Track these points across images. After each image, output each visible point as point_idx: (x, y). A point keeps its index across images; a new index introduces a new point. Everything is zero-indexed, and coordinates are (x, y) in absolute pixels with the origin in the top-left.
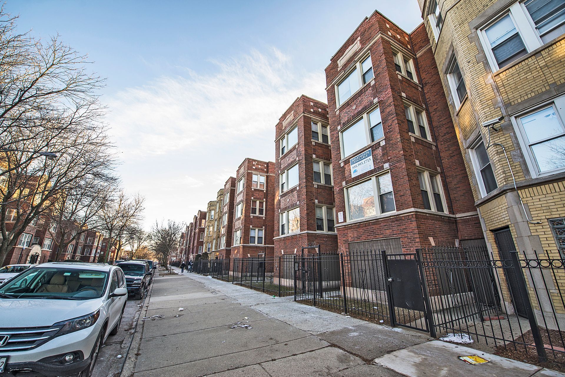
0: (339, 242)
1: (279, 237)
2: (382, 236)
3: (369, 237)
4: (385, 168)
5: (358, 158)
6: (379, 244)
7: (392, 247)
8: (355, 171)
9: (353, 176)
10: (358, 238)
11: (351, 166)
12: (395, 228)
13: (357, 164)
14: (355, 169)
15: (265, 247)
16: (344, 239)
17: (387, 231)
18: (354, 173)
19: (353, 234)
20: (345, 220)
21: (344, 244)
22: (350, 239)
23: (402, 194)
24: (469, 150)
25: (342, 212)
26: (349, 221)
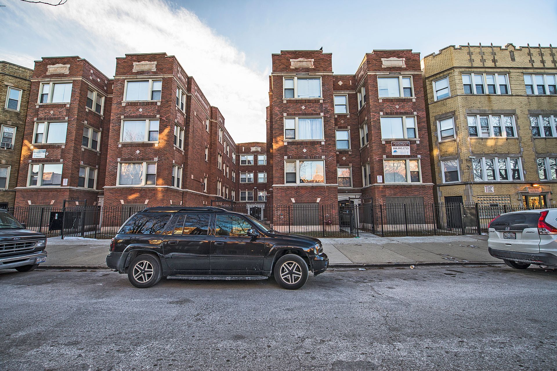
0: (377, 196)
1: (283, 185)
2: (412, 195)
3: (403, 195)
4: (418, 157)
5: (398, 143)
6: (409, 199)
7: (417, 201)
8: (395, 152)
9: (393, 154)
10: (395, 194)
11: (392, 147)
12: (421, 192)
13: (398, 147)
14: (396, 150)
15: (183, 192)
16: (382, 194)
17: (416, 193)
18: (394, 152)
19: (391, 192)
20: (383, 182)
21: (382, 197)
22: (387, 195)
23: (427, 174)
24: (441, 161)
25: (381, 176)
26: (386, 183)
